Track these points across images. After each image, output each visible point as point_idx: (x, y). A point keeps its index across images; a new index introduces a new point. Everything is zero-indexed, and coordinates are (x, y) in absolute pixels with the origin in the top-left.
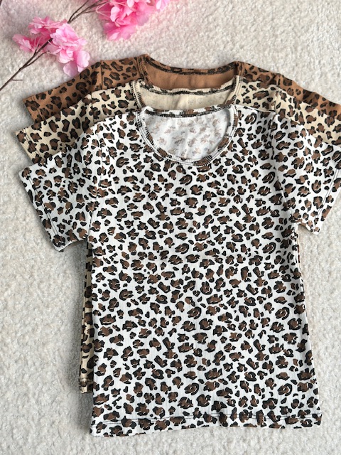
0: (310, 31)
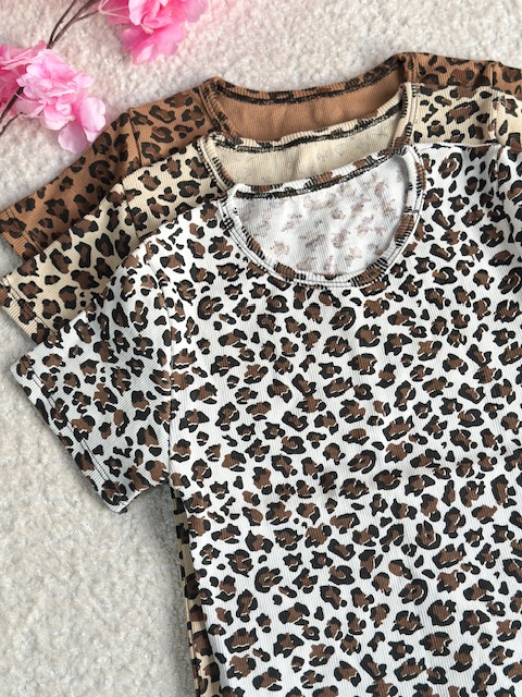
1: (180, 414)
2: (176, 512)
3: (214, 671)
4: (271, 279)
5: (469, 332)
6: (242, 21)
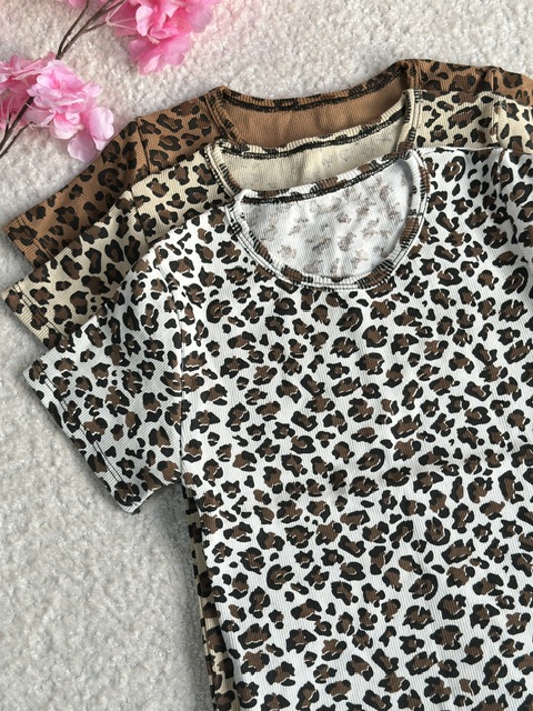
1: (191, 415)
2: (188, 512)
3: (228, 666)
4: (279, 283)
5: (474, 331)
6: (246, 31)
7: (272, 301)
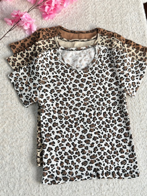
0: (127, 15)
1: (43, 89)
2: (38, 109)
3: (41, 141)
4: (65, 66)
5: (103, 83)
7: (63, 70)
